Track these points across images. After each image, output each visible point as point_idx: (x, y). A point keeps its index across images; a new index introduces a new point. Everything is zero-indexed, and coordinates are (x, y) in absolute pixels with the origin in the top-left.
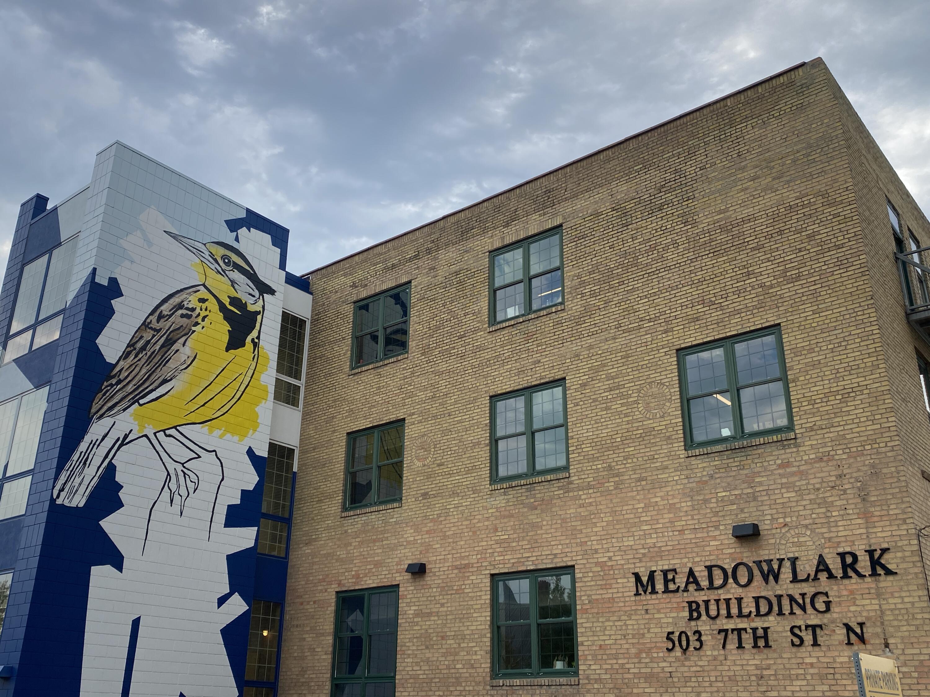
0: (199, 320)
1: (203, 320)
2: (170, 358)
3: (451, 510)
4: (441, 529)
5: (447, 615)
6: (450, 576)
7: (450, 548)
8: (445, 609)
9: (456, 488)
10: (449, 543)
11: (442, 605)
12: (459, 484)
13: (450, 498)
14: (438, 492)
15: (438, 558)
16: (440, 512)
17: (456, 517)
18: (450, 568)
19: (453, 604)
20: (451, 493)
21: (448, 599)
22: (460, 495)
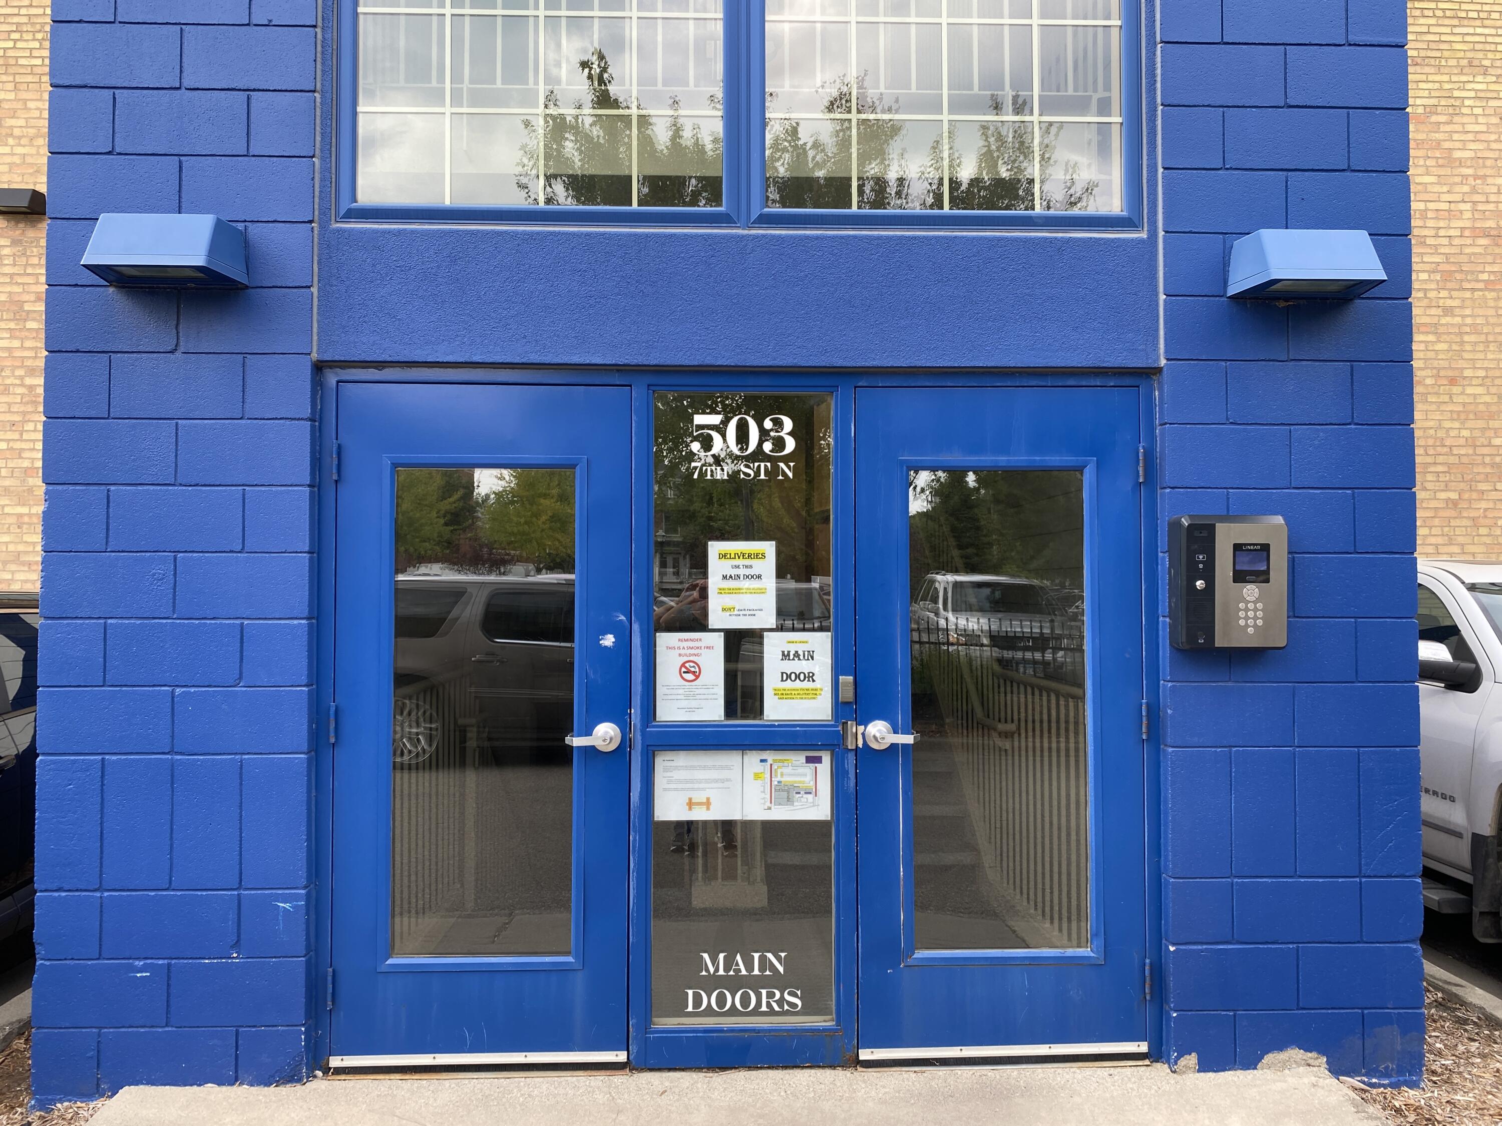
6: (1467, 250)
10: (1466, 177)
11: (1448, 311)
19: (1480, 312)
21: (1463, 300)
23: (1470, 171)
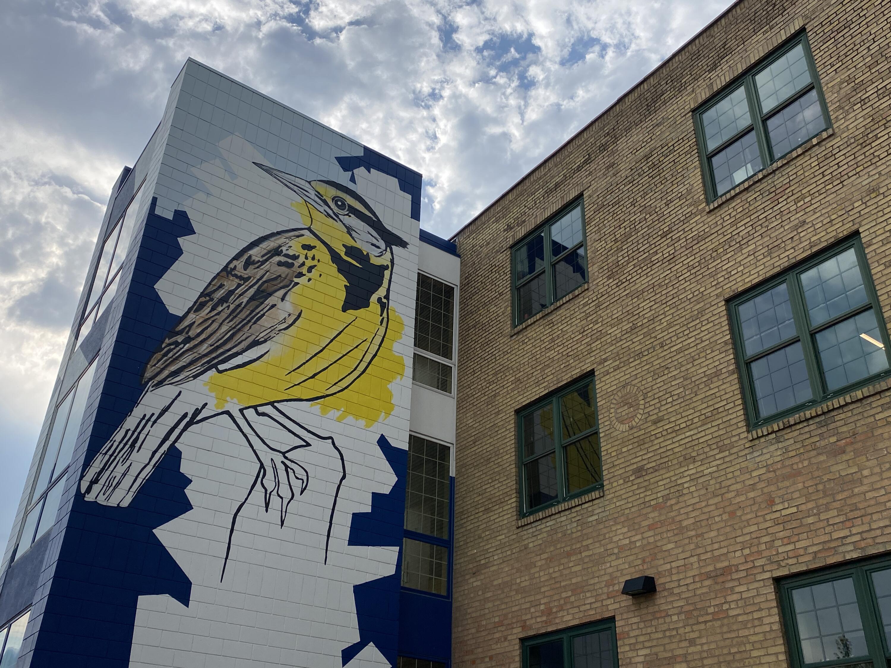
0: (304, 270)
1: (310, 270)
2: (263, 315)
3: (686, 485)
4: (673, 518)
5: (702, 659)
6: (698, 592)
7: (692, 546)
8: (699, 648)
9: (690, 450)
10: (690, 538)
11: (692, 642)
12: (694, 443)
13: (681, 467)
14: (658, 462)
15: (674, 565)
16: (667, 492)
17: (695, 494)
18: (697, 579)
19: (711, 639)
20: (681, 459)
21: (700, 631)
22: (697, 458)
23: (693, 533)
